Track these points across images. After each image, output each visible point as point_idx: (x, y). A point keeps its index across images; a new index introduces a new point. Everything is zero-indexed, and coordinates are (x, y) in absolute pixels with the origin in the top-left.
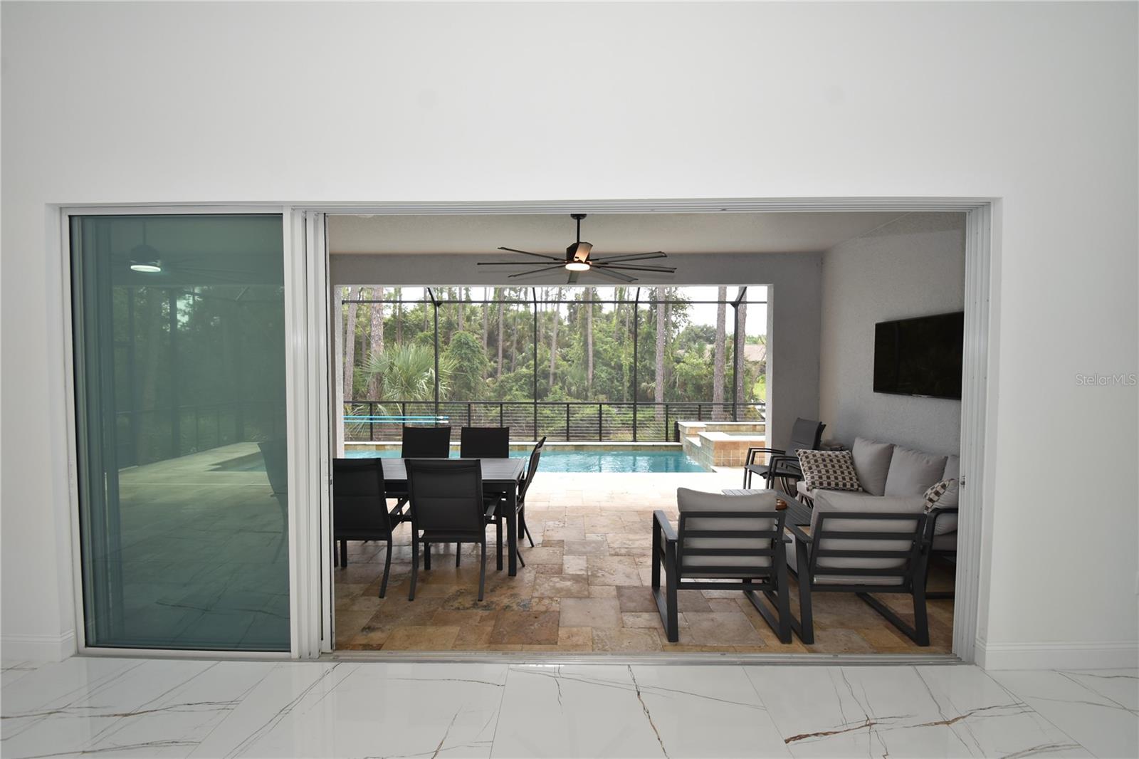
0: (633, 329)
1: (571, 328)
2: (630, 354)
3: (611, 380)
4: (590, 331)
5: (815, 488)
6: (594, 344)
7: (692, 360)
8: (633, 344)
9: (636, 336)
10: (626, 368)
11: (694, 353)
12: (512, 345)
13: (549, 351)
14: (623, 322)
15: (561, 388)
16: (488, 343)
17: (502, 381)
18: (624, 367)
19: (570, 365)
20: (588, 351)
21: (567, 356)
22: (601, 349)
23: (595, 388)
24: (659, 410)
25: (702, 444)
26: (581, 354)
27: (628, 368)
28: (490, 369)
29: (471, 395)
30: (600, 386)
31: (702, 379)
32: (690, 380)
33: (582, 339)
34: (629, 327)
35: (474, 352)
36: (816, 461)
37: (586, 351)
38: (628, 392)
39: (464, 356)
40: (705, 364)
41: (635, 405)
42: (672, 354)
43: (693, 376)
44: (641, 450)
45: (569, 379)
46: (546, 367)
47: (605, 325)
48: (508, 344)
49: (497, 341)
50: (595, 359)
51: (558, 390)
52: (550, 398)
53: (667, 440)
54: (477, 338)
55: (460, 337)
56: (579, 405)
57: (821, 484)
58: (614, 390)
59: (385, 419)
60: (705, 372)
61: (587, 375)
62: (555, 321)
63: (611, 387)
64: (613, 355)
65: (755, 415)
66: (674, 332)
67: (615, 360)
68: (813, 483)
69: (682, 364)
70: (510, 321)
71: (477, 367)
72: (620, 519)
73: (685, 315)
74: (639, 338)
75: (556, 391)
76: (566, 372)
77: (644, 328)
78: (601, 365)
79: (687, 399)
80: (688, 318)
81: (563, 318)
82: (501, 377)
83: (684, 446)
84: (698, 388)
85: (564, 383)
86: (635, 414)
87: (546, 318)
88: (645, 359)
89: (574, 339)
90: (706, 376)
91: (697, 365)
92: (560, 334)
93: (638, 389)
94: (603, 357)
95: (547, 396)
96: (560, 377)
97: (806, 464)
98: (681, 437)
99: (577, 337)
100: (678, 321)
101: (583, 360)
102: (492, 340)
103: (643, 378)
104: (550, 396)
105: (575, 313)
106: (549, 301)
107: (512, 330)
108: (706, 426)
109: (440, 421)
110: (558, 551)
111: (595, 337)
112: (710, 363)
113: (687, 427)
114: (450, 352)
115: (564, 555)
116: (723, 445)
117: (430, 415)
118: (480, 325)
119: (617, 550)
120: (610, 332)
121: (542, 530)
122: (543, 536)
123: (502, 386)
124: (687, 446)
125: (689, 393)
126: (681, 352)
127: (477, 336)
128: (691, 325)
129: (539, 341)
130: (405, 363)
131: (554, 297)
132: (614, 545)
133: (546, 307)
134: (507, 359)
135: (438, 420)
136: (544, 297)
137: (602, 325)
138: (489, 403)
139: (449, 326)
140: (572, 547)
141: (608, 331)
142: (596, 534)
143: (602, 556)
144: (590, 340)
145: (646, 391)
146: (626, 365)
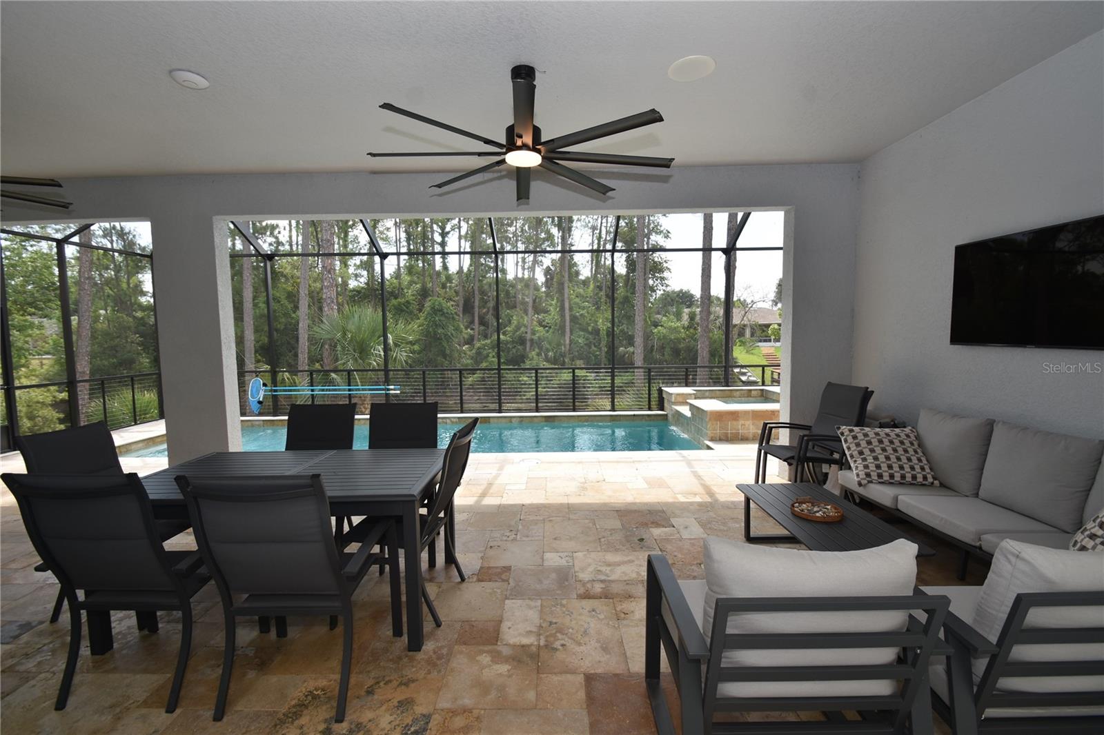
0: (610, 294)
1: (548, 294)
2: (607, 319)
3: (589, 345)
4: (566, 296)
5: (871, 482)
6: (571, 309)
7: (670, 324)
8: (610, 308)
9: (613, 300)
10: (603, 333)
11: (672, 317)
12: (488, 312)
13: (526, 317)
14: (600, 288)
15: (539, 354)
16: (463, 310)
17: (479, 348)
18: (601, 332)
19: (548, 331)
20: (565, 316)
21: (544, 321)
22: (577, 314)
23: (572, 353)
24: (639, 375)
25: (692, 414)
26: (558, 319)
27: (605, 333)
28: (466, 336)
29: (447, 362)
30: (578, 351)
31: (680, 343)
32: (668, 344)
33: (559, 304)
34: (606, 291)
35: (448, 318)
36: (869, 443)
37: (563, 316)
38: (606, 357)
39: (437, 323)
40: (684, 328)
41: (613, 369)
42: (649, 318)
43: (671, 340)
44: (620, 420)
45: (545, 345)
46: (523, 333)
47: (581, 290)
48: (484, 311)
49: (473, 307)
50: (572, 324)
51: (535, 356)
52: (528, 365)
53: (650, 409)
54: (452, 305)
55: (434, 304)
56: (556, 371)
57: (880, 476)
58: (591, 355)
60: (683, 335)
61: (565, 341)
62: (532, 287)
63: (590, 353)
64: (590, 320)
66: (652, 296)
67: (592, 325)
68: (868, 475)
69: (660, 328)
70: (486, 287)
71: (452, 334)
72: (595, 524)
73: (663, 279)
74: (616, 303)
75: (533, 357)
76: (542, 338)
77: (621, 291)
78: (577, 330)
79: (665, 363)
80: (666, 282)
81: (540, 284)
82: (478, 345)
83: (670, 416)
84: (676, 352)
85: (540, 348)
86: (613, 380)
87: (523, 285)
88: (623, 324)
89: (551, 305)
90: (684, 339)
91: (675, 328)
92: (537, 301)
93: (616, 354)
94: (580, 322)
95: (524, 362)
96: (536, 343)
97: (853, 447)
98: (666, 405)
99: (554, 302)
100: (655, 285)
101: (560, 326)
102: (468, 308)
103: (620, 343)
104: (528, 362)
105: (552, 279)
106: (526, 267)
107: (489, 297)
108: (695, 392)
109: (391, 392)
110: (499, 591)
111: (572, 302)
112: (688, 327)
113: (672, 394)
114: (425, 319)
115: (507, 598)
116: (719, 416)
117: (380, 385)
118: (455, 292)
119: (589, 586)
120: (587, 297)
121: (480, 552)
122: (482, 558)
123: (479, 353)
124: (673, 416)
125: (667, 357)
126: (659, 316)
127: (452, 303)
128: (668, 289)
129: (516, 307)
130: (359, 328)
131: (530, 263)
132: (585, 576)
133: (523, 274)
134: (484, 325)
135: (389, 390)
136: (520, 264)
137: (578, 290)
138: (451, 370)
139: (424, 293)
140: (520, 581)
141: (585, 296)
142: (559, 554)
143: (565, 600)
144: (567, 305)
145: (624, 355)
146: (603, 330)
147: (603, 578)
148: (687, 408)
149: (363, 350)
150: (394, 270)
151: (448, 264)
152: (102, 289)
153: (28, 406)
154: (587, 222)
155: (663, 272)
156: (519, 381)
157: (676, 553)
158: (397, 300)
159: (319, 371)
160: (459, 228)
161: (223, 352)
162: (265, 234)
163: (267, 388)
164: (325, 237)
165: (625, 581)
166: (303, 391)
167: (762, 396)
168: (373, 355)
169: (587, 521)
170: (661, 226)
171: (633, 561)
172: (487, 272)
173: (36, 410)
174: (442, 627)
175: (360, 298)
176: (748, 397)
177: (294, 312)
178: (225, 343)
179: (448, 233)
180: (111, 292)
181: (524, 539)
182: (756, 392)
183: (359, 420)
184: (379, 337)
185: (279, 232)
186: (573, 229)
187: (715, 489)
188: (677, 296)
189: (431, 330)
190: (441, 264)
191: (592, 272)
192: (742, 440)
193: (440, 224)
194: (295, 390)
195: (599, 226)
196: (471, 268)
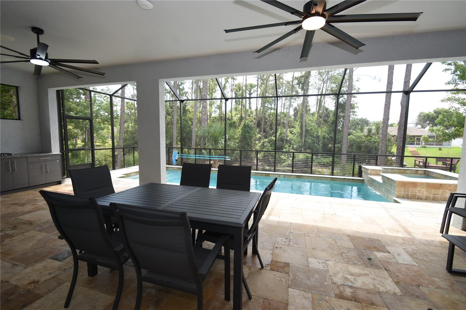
0: (326, 119)
1: (295, 120)
2: (323, 131)
3: (313, 143)
4: (304, 120)
6: (306, 126)
7: (357, 134)
11: (358, 130)
12: (268, 127)
13: (284, 129)
14: (320, 116)
16: (257, 126)
17: (263, 143)
18: (320, 137)
19: (294, 136)
21: (292, 131)
22: (309, 128)
23: (305, 146)
24: (344, 158)
25: (383, 181)
26: (299, 131)
28: (258, 137)
29: (249, 148)
30: (308, 145)
31: (362, 143)
32: (355, 144)
33: (300, 124)
34: (323, 118)
35: (251, 129)
37: (302, 129)
38: (321, 149)
39: (246, 131)
40: (365, 136)
43: (357, 142)
45: (293, 142)
46: (283, 136)
47: (311, 118)
48: (266, 126)
49: (261, 125)
50: (306, 133)
51: (288, 147)
53: (353, 176)
55: (245, 123)
56: (298, 153)
58: (314, 148)
59: (205, 157)
60: (364, 140)
61: (302, 141)
62: (287, 116)
63: (314, 146)
64: (315, 131)
65: (392, 162)
67: (316, 133)
69: (351, 136)
70: (267, 116)
71: (252, 136)
73: (354, 112)
76: (291, 139)
78: (309, 136)
80: (356, 113)
81: (291, 115)
82: (262, 141)
83: (366, 181)
84: (359, 148)
85: (290, 143)
87: (283, 115)
89: (296, 124)
90: (364, 142)
91: (360, 136)
92: (290, 122)
94: (310, 132)
95: (283, 150)
96: (288, 141)
98: (364, 175)
99: (298, 123)
101: (300, 134)
102: (259, 125)
105: (297, 112)
106: (285, 108)
107: (268, 120)
108: (383, 169)
109: (227, 159)
110: (284, 280)
111: (306, 123)
112: (367, 135)
113: (368, 169)
114: (241, 129)
115: (289, 287)
116: (404, 184)
117: (222, 156)
118: (254, 118)
119: (341, 288)
120: (314, 121)
121: (271, 250)
122: (272, 254)
123: (263, 145)
124: (368, 181)
125: (354, 150)
126: (351, 131)
127: (253, 123)
128: (357, 117)
129: (280, 125)
130: (215, 132)
131: (287, 106)
132: (338, 280)
133: (284, 110)
134: (265, 133)
135: (226, 158)
136: (283, 106)
137: (309, 118)
138: (251, 151)
139: (241, 119)
140: (296, 276)
141: (313, 120)
142: (317, 260)
143: (327, 297)
144: (304, 125)
145: (331, 149)
146: (321, 136)
147: (350, 284)
148: (381, 177)
149: (216, 141)
150: (230, 109)
151: (251, 107)
152: (131, 116)
153: (105, 156)
154: (316, 86)
155: (354, 109)
156: (280, 157)
157: (398, 274)
158: (230, 121)
159: (199, 149)
160: (257, 91)
161: (160, 138)
162: (183, 96)
163: (179, 155)
164: (204, 94)
165: (366, 290)
166: (192, 157)
167: (425, 174)
168: (220, 143)
169: (331, 240)
170: (355, 86)
171: (368, 275)
172: (268, 110)
173: (107, 158)
174: (252, 300)
175: (216, 120)
176: (415, 174)
177: (192, 126)
178: (161, 134)
179: (252, 93)
180: (133, 117)
181: (294, 245)
182: (421, 171)
183: (213, 170)
184: (223, 136)
185: (188, 95)
186: (309, 89)
187: (410, 229)
188: (360, 121)
189: (243, 134)
190: (249, 107)
191: (316, 109)
192: (417, 199)
193: (249, 90)
194: (189, 156)
195: (322, 87)
196: (261, 108)
